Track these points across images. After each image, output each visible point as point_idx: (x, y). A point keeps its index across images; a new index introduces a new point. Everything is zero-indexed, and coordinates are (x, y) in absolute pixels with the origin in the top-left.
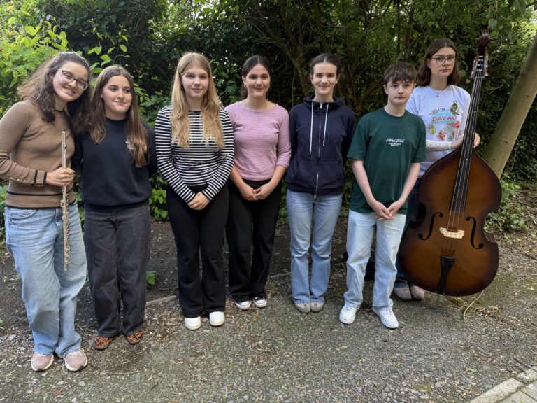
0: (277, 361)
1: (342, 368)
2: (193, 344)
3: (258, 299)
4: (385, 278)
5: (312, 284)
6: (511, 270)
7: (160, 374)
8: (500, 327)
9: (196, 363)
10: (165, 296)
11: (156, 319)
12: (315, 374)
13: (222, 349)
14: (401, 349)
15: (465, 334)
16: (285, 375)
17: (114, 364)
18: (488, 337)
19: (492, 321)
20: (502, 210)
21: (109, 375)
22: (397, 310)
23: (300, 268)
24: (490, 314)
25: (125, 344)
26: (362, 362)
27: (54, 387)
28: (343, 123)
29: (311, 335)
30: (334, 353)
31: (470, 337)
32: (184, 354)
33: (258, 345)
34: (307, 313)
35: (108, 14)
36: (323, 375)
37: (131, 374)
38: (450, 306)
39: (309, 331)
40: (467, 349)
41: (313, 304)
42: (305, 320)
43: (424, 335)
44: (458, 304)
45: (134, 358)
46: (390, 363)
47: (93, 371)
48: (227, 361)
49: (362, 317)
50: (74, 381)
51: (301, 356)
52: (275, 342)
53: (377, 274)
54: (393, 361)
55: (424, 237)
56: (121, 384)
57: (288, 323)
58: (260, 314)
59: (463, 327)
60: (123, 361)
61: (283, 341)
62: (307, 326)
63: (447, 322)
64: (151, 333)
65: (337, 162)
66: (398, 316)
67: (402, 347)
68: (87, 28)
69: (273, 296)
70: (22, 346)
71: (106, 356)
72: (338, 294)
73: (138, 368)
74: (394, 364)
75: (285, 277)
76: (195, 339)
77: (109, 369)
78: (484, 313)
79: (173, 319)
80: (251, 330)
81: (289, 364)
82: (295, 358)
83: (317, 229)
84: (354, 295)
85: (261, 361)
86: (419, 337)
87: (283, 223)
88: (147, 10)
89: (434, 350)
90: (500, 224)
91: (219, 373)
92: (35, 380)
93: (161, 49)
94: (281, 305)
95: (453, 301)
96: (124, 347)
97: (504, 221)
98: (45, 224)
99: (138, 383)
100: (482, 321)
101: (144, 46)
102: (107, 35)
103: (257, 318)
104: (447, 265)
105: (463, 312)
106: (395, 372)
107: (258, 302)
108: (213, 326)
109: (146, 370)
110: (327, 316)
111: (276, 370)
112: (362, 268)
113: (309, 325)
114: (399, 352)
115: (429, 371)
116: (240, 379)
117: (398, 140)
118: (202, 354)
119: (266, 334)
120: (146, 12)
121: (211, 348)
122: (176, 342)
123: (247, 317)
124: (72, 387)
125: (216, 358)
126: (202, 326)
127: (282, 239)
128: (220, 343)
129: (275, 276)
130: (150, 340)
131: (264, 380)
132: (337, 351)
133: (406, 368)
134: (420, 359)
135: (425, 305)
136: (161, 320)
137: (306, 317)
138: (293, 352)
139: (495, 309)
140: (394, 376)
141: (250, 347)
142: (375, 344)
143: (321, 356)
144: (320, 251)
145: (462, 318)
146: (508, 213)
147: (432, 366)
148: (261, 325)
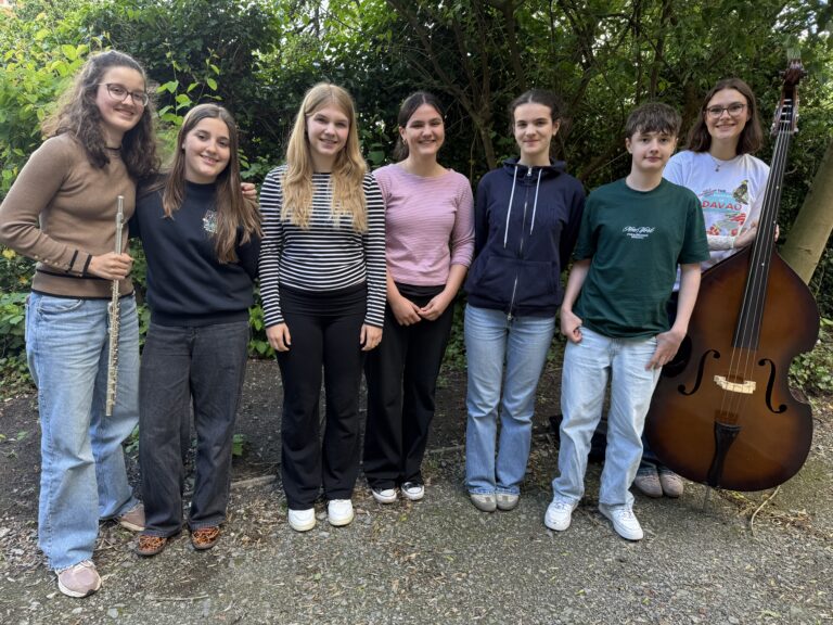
0: (441, 587)
1: (552, 603)
2: (302, 554)
3: (410, 486)
4: (623, 458)
5: (500, 464)
6: (822, 454)
7: (244, 601)
8: (813, 545)
9: (306, 585)
10: (259, 476)
11: (243, 511)
12: (505, 612)
13: (350, 564)
14: (649, 574)
15: (755, 554)
16: (455, 610)
17: (168, 582)
18: (795, 560)
19: (798, 534)
20: (803, 359)
21: (158, 601)
22: (639, 511)
23: (481, 436)
24: (793, 523)
25: (189, 550)
26: (584, 594)
27: (65, 616)
28: (565, 201)
29: (498, 547)
30: (537, 577)
31: (764, 559)
32: (286, 570)
33: (409, 560)
34: (491, 512)
35: (191, 38)
36: (520, 613)
37: (195, 600)
38: (728, 508)
39: (495, 540)
40: (760, 578)
41: (500, 496)
42: (488, 523)
43: (686, 554)
44: (739, 504)
45: (203, 574)
46: (632, 598)
47: (133, 592)
48: (358, 585)
49: (583, 521)
50: (101, 608)
51: (482, 580)
52: (437, 556)
53: (610, 451)
54: (636, 594)
55: (688, 391)
56: (179, 615)
57: (460, 526)
58: (413, 510)
59: (752, 542)
60: (184, 579)
61: (451, 555)
62: (490, 532)
63: (724, 533)
64: (232, 534)
65: (550, 263)
66: (642, 521)
67: (651, 570)
68: (157, 57)
69: (434, 481)
70: (18, 547)
71: (157, 568)
72: (543, 483)
73: (208, 592)
74: (639, 599)
75: (453, 452)
76: (305, 547)
77: (160, 590)
78: (784, 521)
79: (270, 513)
80: (399, 535)
81: (462, 594)
82: (471, 583)
83: (512, 373)
84: (570, 482)
85: (415, 587)
86: (679, 556)
87: (452, 367)
88: (251, 33)
89: (704, 578)
90: (801, 382)
91: (345, 603)
92: (36, 603)
93: (270, 94)
94: (448, 497)
95: (731, 500)
96: (187, 555)
97: (806, 376)
98: (93, 323)
99: (206, 614)
100: (781, 533)
101: (244, 87)
102: (187, 69)
103: (409, 516)
104: (725, 437)
105: (749, 518)
106: (641, 612)
107: (410, 490)
108: (335, 526)
109: (220, 595)
110: (523, 517)
111: (439, 602)
112: (585, 438)
113: (495, 530)
114: (646, 580)
115: (698, 612)
116: (379, 614)
117: (644, 230)
118: (316, 570)
119: (422, 542)
120: (250, 37)
121: (332, 563)
122: (273, 550)
123: (392, 515)
124: (96, 618)
125: (339, 578)
126: (316, 527)
127: (449, 392)
128: (345, 554)
129: (438, 451)
130: (231, 546)
131: (420, 618)
132: (542, 575)
133: (660, 606)
134: (682, 591)
135: (684, 505)
136: (249, 513)
137: (490, 518)
138: (468, 574)
139: (802, 515)
140: (640, 619)
141: (396, 562)
142: (605, 564)
143: (515, 582)
144: (515, 409)
145: (748, 529)
146: (812, 365)
147: (703, 604)
148: (414, 528)
